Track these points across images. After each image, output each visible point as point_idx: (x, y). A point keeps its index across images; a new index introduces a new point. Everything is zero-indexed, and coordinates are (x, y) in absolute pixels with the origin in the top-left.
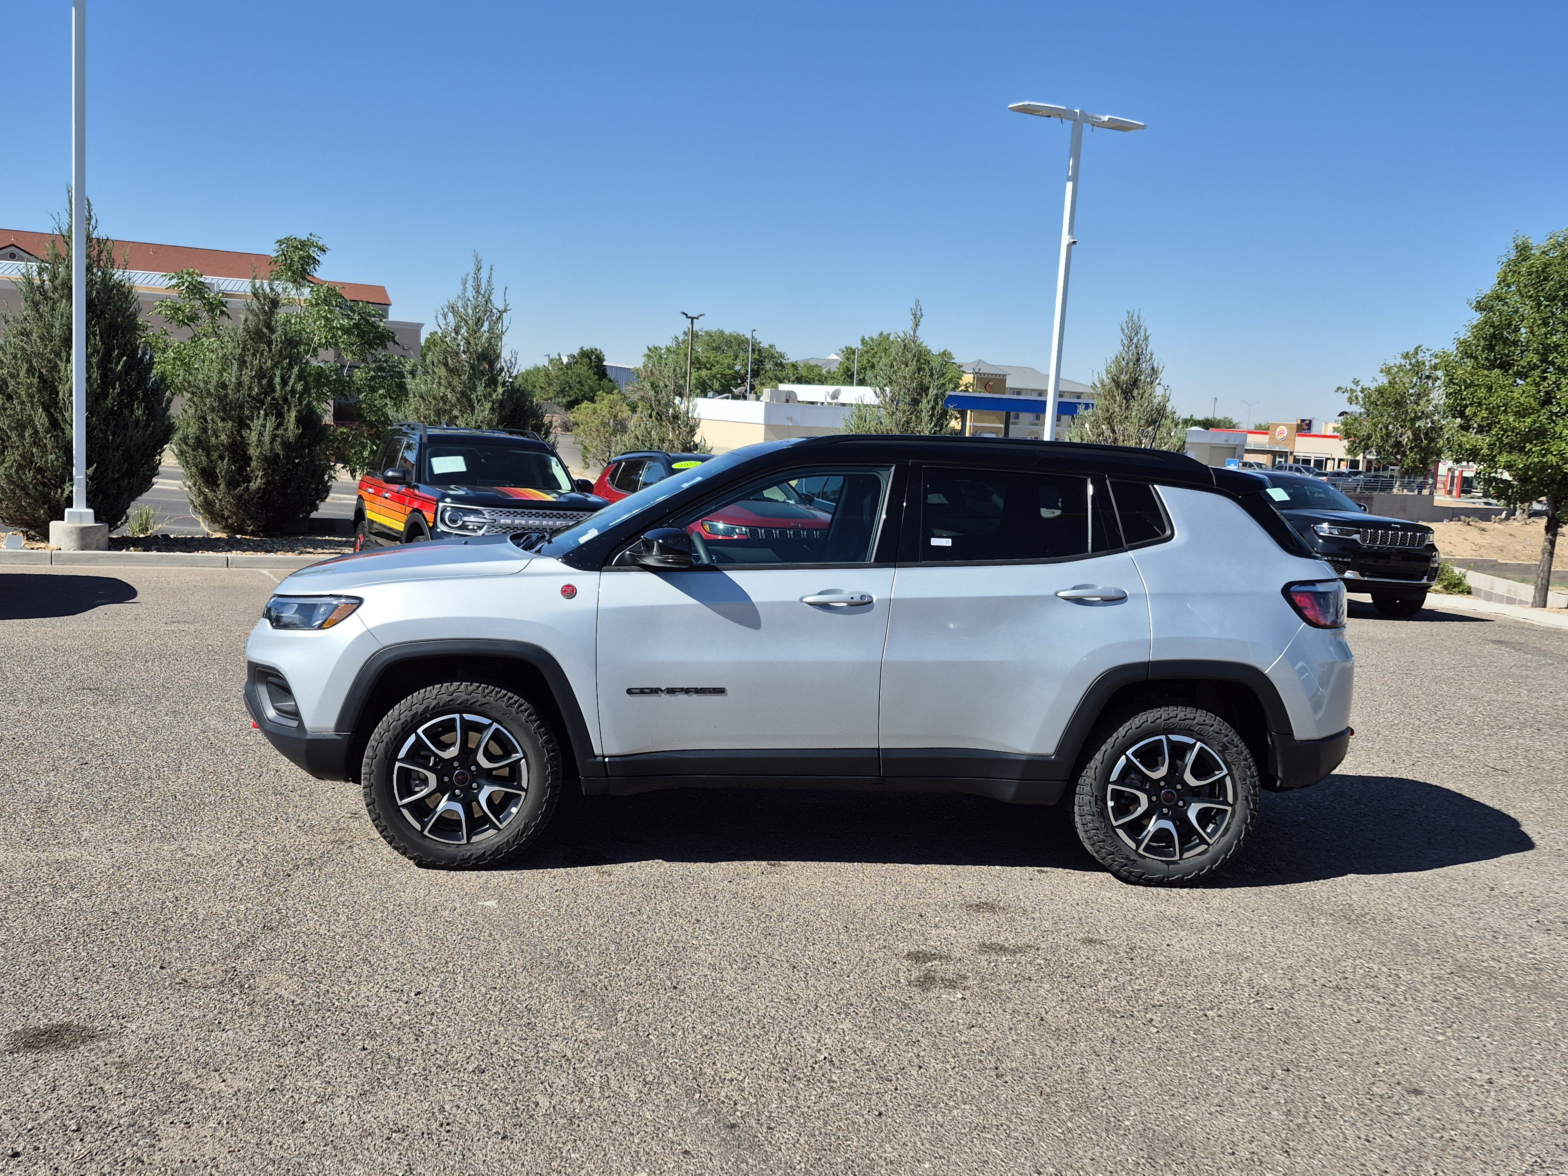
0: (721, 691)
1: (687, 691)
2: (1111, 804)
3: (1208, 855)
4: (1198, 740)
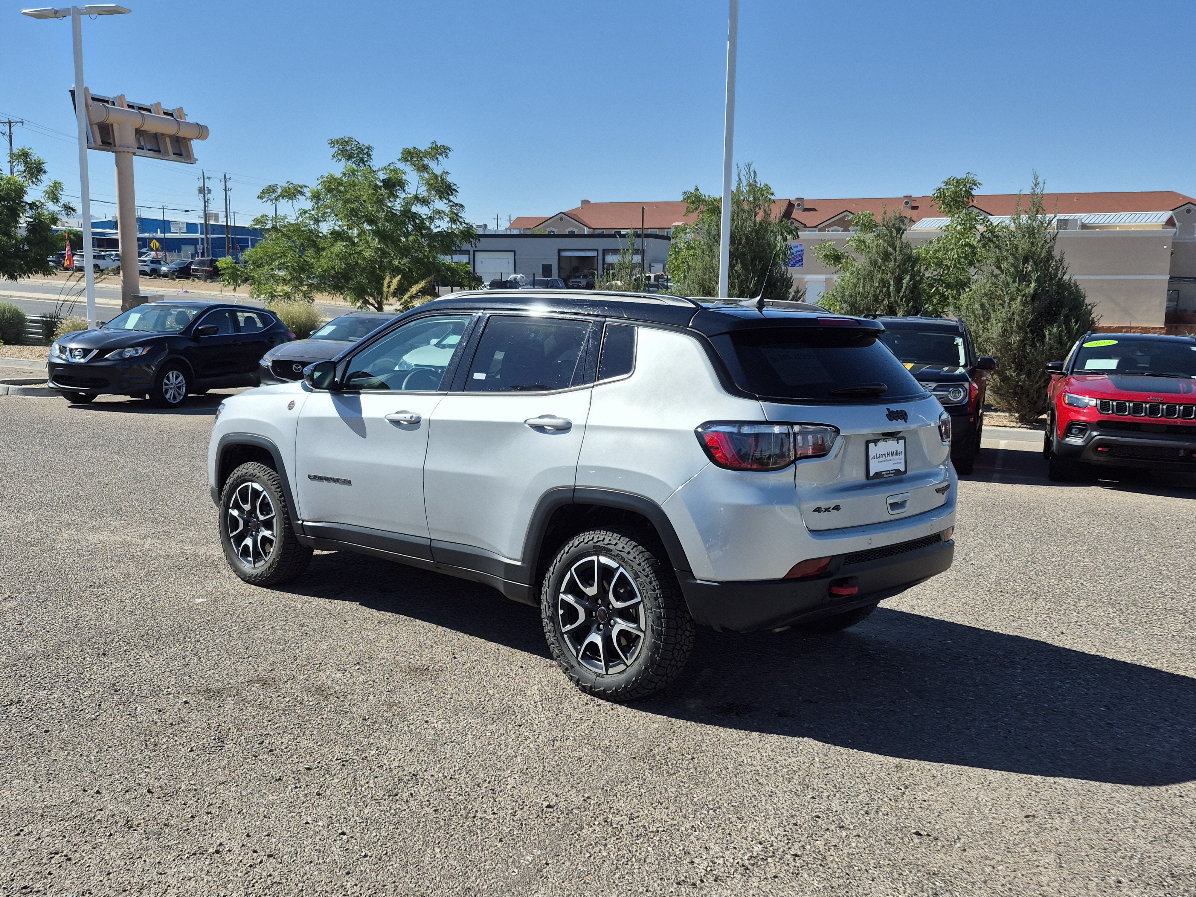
0: (349, 483)
1: (334, 480)
2: (561, 612)
3: (625, 675)
4: (620, 565)
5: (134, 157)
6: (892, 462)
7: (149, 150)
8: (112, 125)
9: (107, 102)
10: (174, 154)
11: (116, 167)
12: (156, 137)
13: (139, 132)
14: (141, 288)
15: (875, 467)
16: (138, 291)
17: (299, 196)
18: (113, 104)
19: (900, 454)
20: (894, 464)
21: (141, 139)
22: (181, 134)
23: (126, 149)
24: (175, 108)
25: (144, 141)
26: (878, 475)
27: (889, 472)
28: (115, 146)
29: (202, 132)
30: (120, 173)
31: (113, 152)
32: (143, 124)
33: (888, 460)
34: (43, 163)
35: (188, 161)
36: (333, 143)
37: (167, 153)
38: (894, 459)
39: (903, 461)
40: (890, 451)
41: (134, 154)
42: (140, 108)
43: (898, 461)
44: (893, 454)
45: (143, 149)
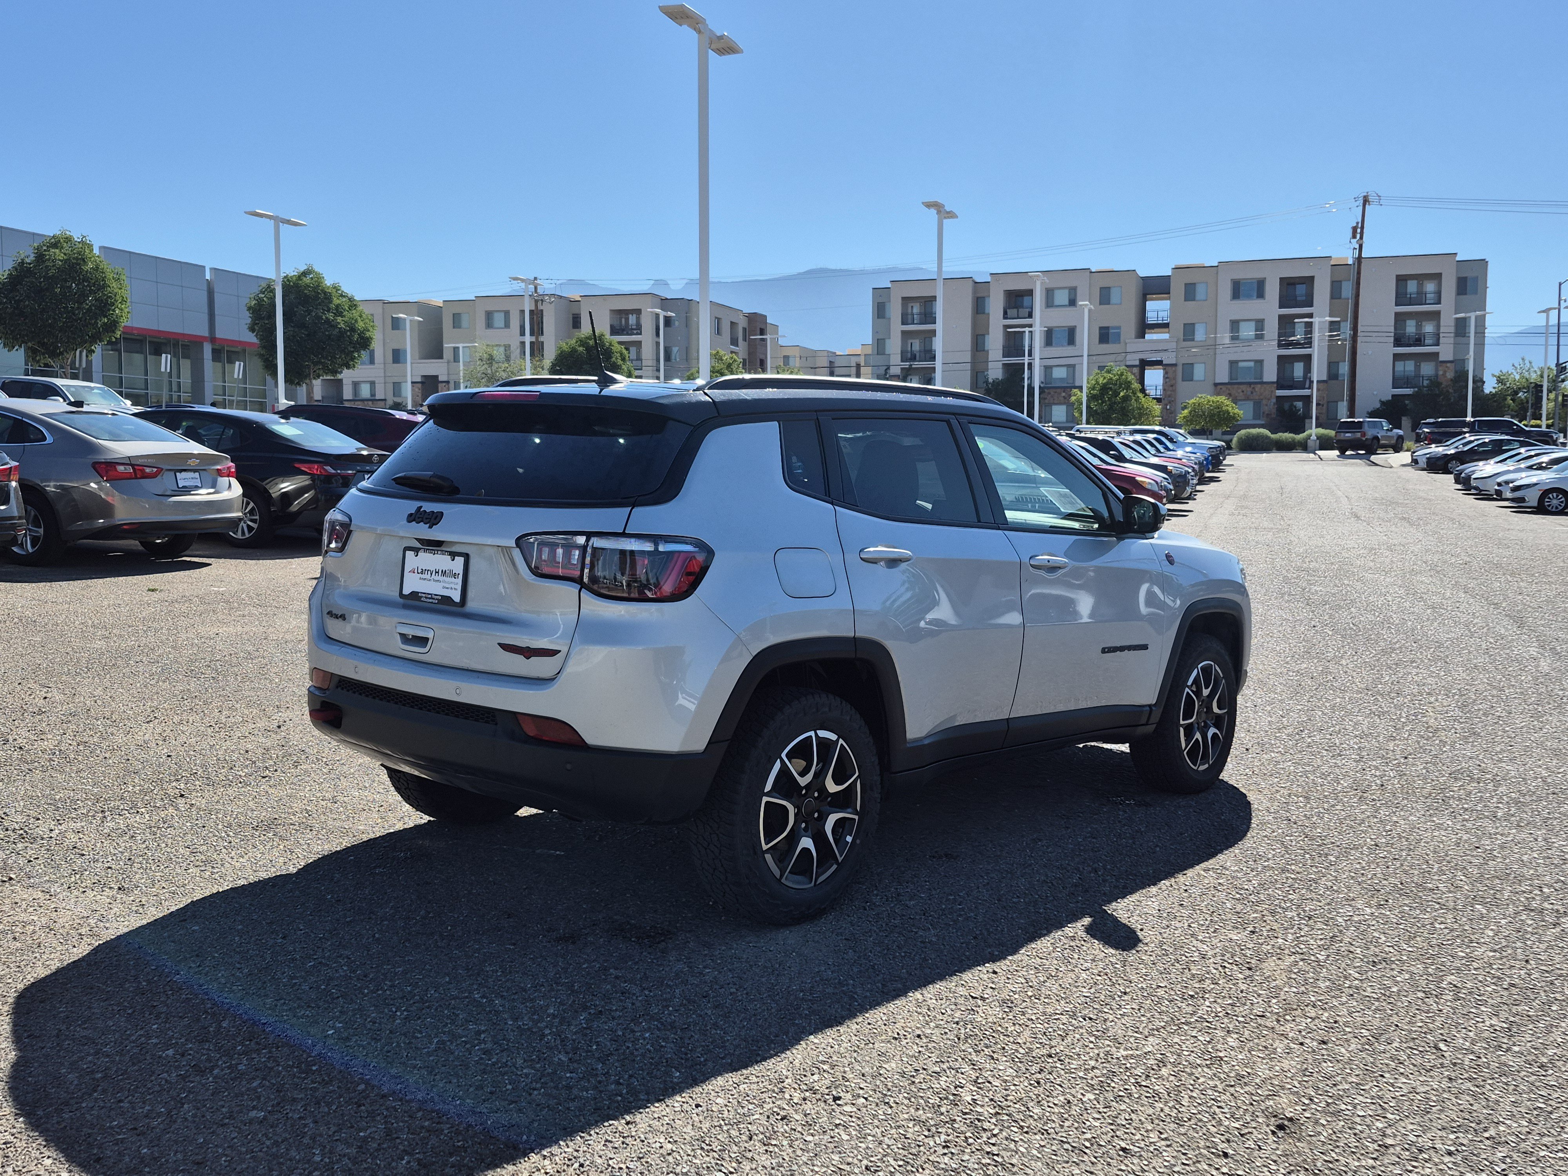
6: (442, 584)
15: (412, 584)
19: (455, 576)
20: (444, 588)
26: (414, 595)
27: (431, 596)
33: (434, 580)
38: (444, 582)
39: (459, 587)
40: (441, 568)
43: (453, 586)
44: (444, 573)
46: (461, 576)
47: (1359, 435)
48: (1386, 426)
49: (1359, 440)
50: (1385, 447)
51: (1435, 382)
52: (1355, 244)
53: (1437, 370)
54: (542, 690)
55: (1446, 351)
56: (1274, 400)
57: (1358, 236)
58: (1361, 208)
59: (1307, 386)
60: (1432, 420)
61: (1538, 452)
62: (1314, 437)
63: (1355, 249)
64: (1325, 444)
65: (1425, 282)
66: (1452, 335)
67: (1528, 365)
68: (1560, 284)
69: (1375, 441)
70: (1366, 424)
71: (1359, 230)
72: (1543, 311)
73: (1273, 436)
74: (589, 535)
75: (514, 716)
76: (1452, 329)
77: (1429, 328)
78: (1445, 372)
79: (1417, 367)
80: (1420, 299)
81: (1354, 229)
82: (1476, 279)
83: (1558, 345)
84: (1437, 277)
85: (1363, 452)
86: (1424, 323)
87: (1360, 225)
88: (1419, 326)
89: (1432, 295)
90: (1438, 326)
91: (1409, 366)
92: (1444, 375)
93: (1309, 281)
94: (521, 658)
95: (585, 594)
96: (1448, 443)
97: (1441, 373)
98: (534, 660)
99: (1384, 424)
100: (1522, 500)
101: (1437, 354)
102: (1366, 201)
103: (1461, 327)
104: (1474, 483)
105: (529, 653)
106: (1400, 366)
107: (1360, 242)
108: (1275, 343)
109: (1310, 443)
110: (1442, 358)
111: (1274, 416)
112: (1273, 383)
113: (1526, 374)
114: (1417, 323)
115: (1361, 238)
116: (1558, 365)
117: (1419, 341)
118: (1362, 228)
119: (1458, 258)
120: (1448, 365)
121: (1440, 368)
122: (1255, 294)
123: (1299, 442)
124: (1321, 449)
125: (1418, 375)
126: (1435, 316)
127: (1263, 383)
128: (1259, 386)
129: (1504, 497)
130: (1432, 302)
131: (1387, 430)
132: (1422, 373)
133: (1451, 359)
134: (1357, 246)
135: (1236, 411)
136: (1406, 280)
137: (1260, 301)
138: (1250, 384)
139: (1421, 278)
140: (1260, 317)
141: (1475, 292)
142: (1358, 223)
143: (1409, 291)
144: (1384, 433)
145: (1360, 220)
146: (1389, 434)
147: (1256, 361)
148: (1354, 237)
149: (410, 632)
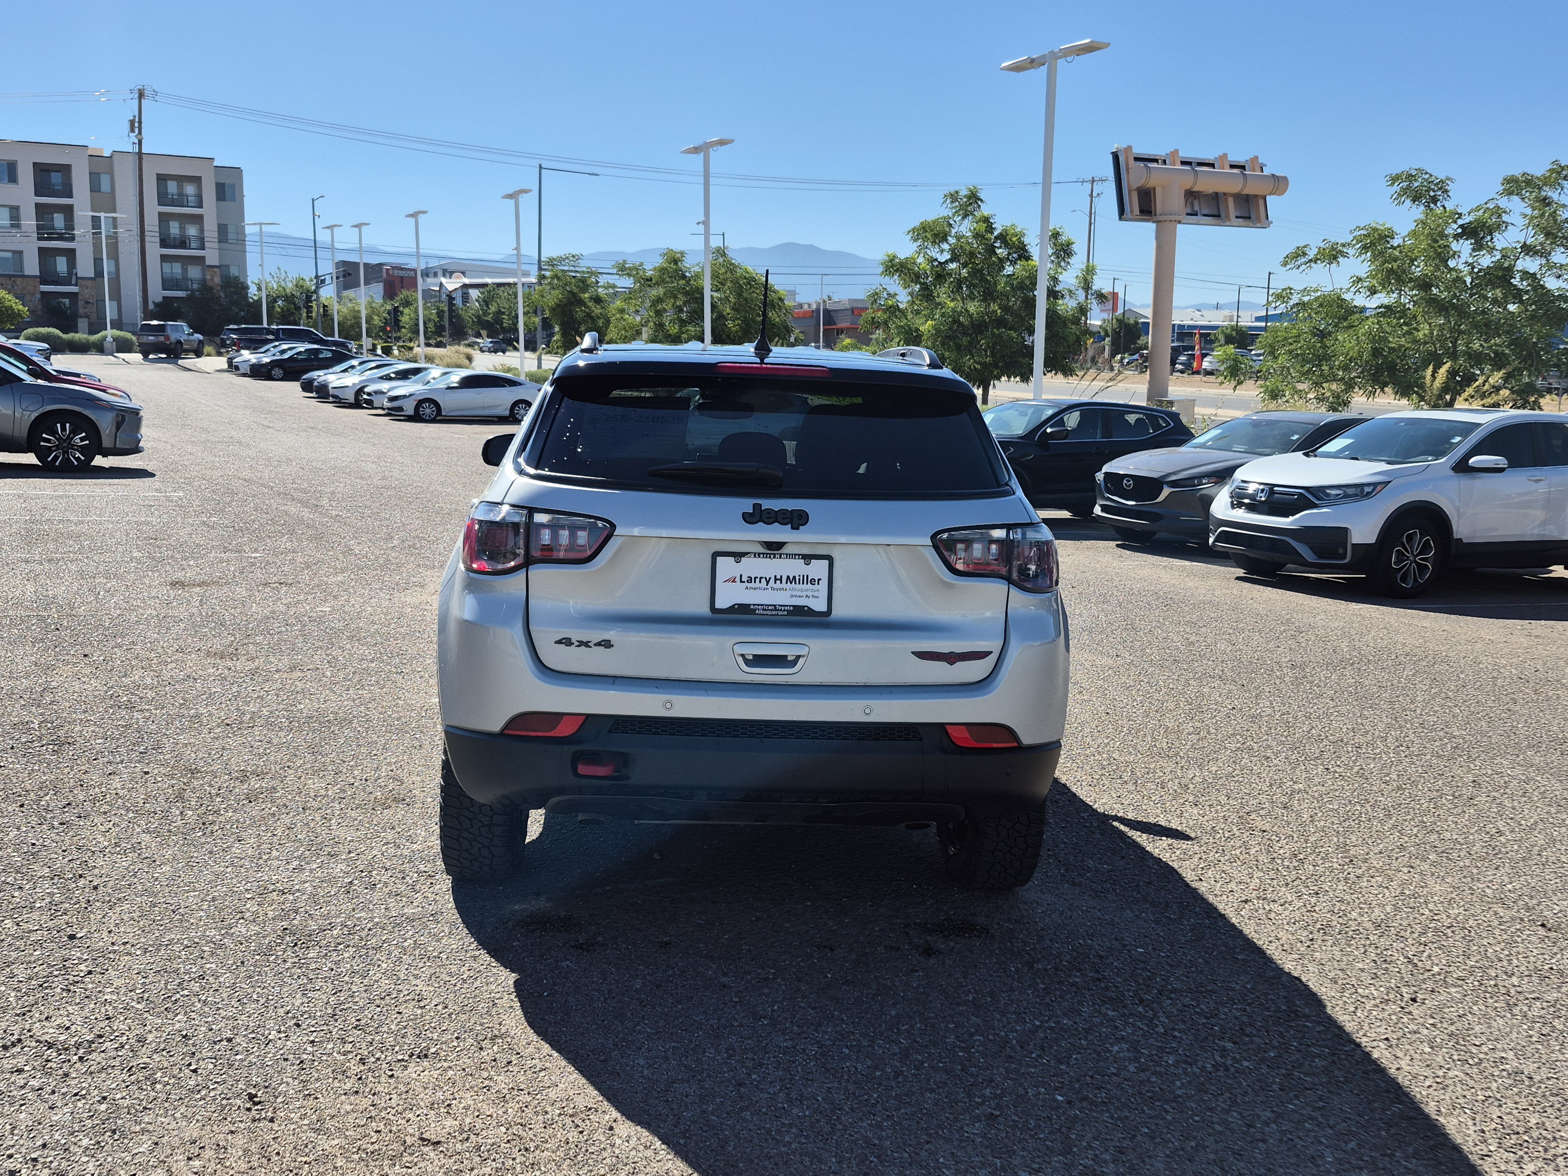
5: (1179, 226)
6: (791, 593)
7: (1204, 215)
8: (1154, 189)
9: (1156, 161)
10: (1237, 217)
11: (1155, 242)
12: (1216, 198)
13: (1191, 195)
14: (1169, 388)
15: (730, 596)
16: (1165, 394)
17: (1341, 259)
18: (1164, 162)
19: (814, 582)
20: (795, 597)
21: (1196, 203)
22: (1249, 190)
23: (1169, 217)
24: (1248, 159)
25: (1200, 204)
26: (739, 608)
28: (1155, 215)
29: (1279, 184)
30: (1159, 248)
31: (1154, 222)
32: (1195, 183)
34: (1072, 243)
35: (1258, 225)
36: (1394, 179)
37: (1228, 217)
38: (794, 590)
40: (787, 574)
41: (1180, 222)
42: (1200, 164)
43: (811, 594)
44: (799, 580)
45: (1196, 215)
46: (824, 583)
47: (162, 339)
48: (187, 330)
49: (163, 343)
50: (187, 351)
51: (205, 286)
52: (133, 138)
53: (204, 273)
54: (974, 696)
55: (212, 256)
56: (39, 296)
57: (137, 130)
58: (137, 101)
59: (74, 282)
60: (235, 327)
61: (380, 363)
62: (109, 339)
63: (134, 143)
64: (124, 347)
65: (185, 184)
66: (217, 240)
67: (284, 275)
68: (313, 200)
69: (179, 345)
70: (169, 328)
71: (137, 125)
72: (328, 228)
73: (64, 336)
74: (1009, 527)
75: (941, 727)
76: (216, 235)
77: (192, 231)
78: (213, 276)
79: (185, 270)
80: (180, 201)
81: (132, 123)
82: (233, 186)
83: (316, 258)
84: (196, 180)
85: (164, 356)
86: (187, 226)
87: (137, 120)
88: (182, 229)
89: (193, 198)
90: (202, 230)
91: (176, 269)
92: (212, 279)
93: (66, 169)
94: (944, 665)
95: (1014, 591)
96: (262, 350)
97: (209, 277)
98: (959, 665)
99: (185, 328)
100: (400, 409)
101: (203, 258)
102: (141, 95)
103: (222, 230)
104: (331, 392)
105: (951, 658)
106: (167, 267)
107: (139, 137)
108: (35, 235)
109: (106, 345)
110: (208, 262)
111: (40, 313)
112: (35, 277)
113: (283, 284)
114: (180, 225)
115: (140, 133)
116: (317, 277)
117: (183, 243)
118: (140, 122)
119: (215, 164)
120: (215, 270)
121: (208, 273)
122: (6, 178)
123: (93, 343)
124: (118, 352)
125: (185, 278)
126: (198, 220)
127: (23, 276)
128: (20, 279)
129: (375, 405)
130: (193, 205)
131: (188, 334)
132: (189, 276)
133: (217, 264)
134: (136, 141)
135: (21, 307)
136: (166, 180)
137: (12, 185)
138: (10, 276)
139: (182, 179)
140: (14, 203)
141: (233, 199)
142: (134, 116)
143: (169, 191)
144: (186, 338)
145: (137, 114)
146: (191, 338)
147: (14, 252)
148: (132, 131)
149: (751, 651)
